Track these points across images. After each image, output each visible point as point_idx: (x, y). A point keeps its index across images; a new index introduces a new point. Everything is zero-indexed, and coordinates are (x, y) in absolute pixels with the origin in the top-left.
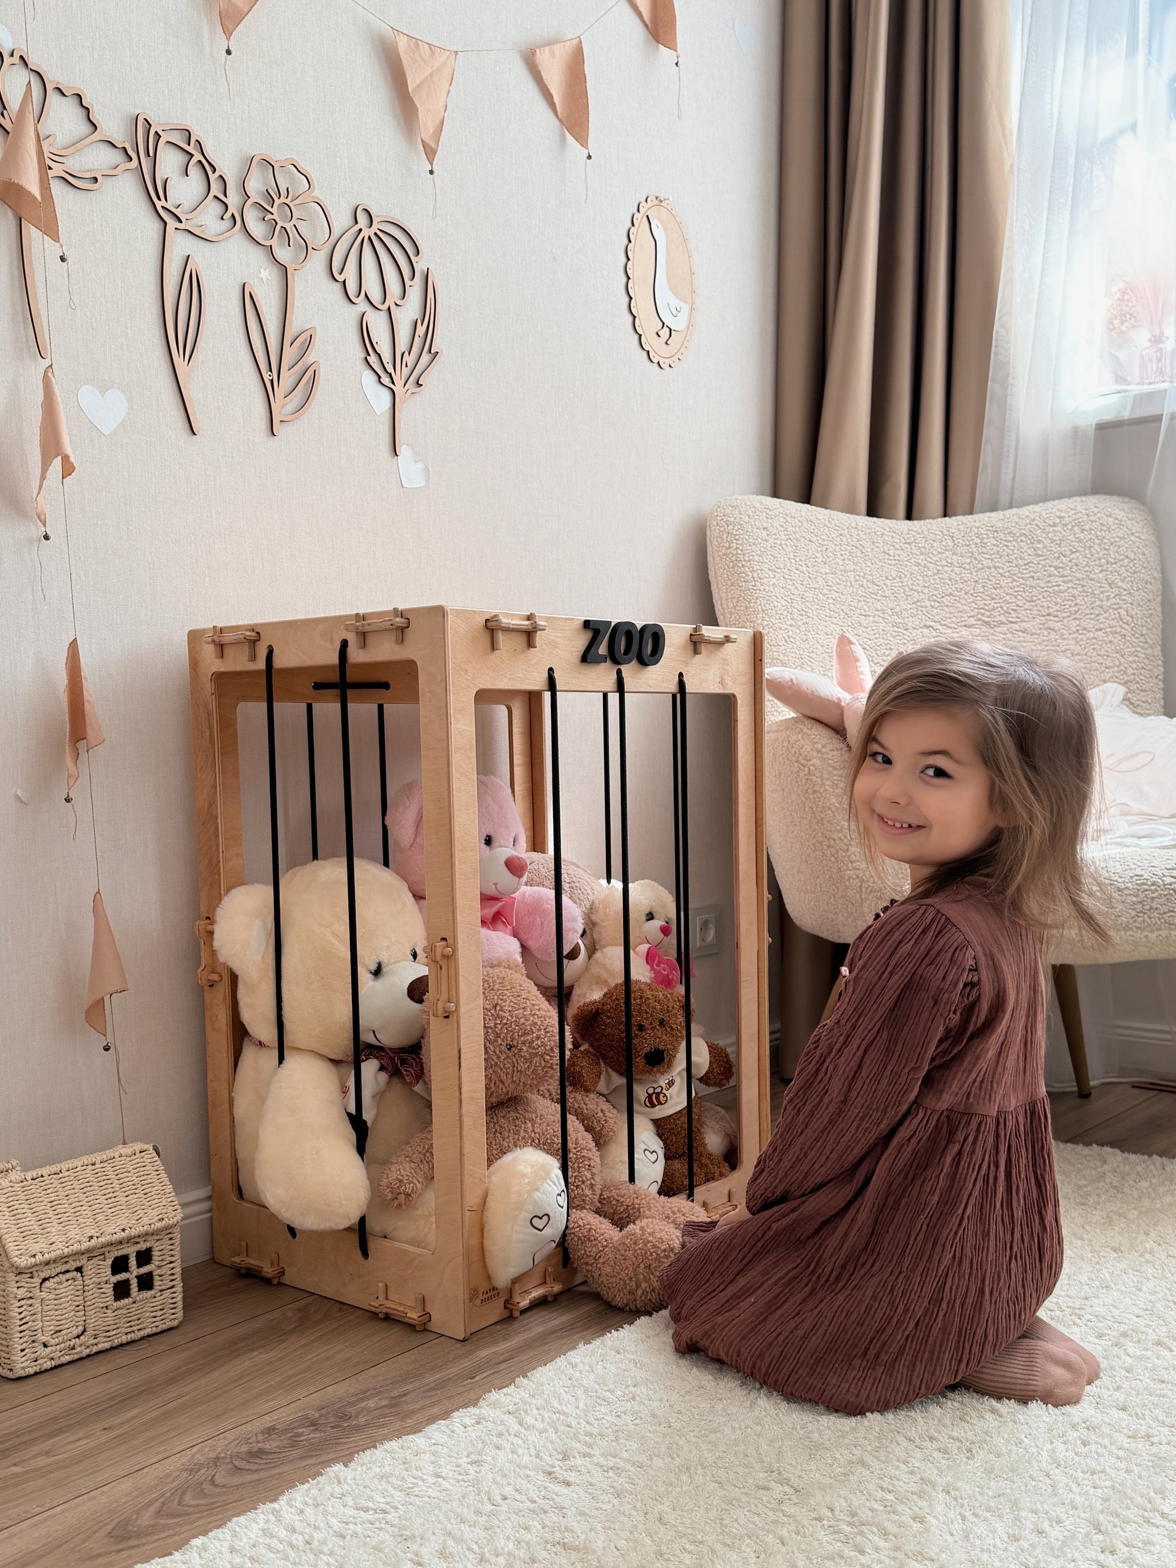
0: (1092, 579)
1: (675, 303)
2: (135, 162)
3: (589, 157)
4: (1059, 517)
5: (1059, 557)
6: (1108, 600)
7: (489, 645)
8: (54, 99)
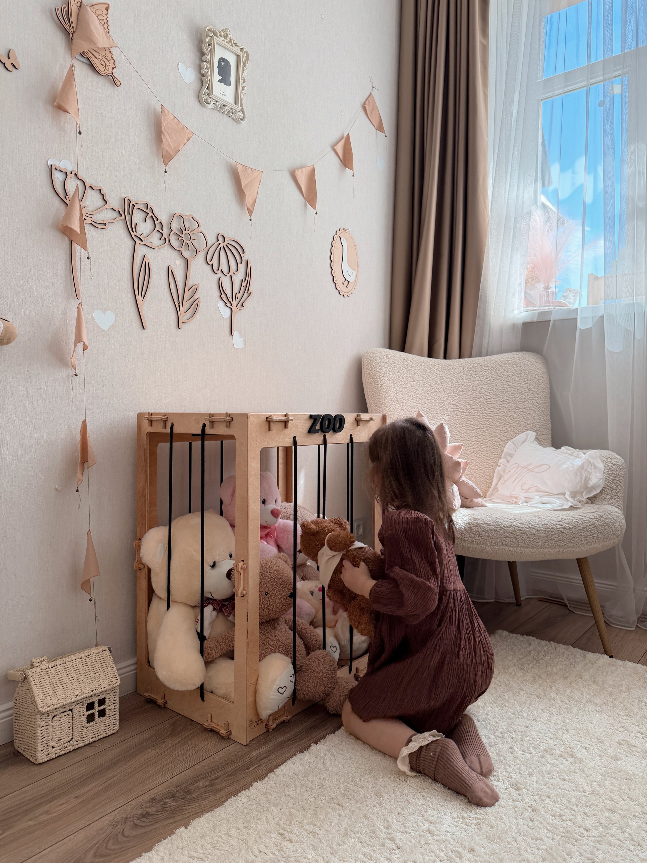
0: (521, 387)
1: (351, 271)
2: (123, 217)
3: (316, 213)
4: (507, 360)
5: (507, 377)
6: (528, 396)
7: (267, 428)
8: (89, 191)
